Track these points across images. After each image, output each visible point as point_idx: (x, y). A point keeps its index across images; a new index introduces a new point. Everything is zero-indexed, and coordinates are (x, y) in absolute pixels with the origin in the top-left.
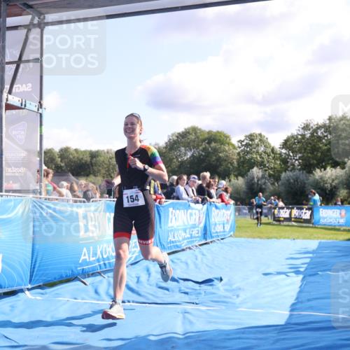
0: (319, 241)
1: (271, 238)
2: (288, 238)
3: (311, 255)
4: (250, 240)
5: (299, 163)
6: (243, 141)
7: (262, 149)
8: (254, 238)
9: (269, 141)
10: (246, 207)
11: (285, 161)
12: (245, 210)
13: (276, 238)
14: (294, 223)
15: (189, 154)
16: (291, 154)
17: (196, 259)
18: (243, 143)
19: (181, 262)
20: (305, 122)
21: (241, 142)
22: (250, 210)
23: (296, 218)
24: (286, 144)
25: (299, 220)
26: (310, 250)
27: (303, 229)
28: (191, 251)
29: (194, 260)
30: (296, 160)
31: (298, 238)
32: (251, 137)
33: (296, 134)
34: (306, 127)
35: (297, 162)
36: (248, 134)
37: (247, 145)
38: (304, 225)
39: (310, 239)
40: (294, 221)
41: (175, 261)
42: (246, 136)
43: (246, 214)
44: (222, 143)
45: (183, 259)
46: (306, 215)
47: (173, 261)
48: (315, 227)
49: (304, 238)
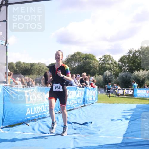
0: (137, 104)
1: (115, 103)
2: (123, 103)
3: (133, 111)
4: (105, 104)
5: (128, 68)
6: (101, 58)
7: (110, 62)
8: (107, 103)
9: (113, 58)
10: (103, 89)
11: (121, 68)
12: (103, 90)
13: (117, 103)
14: (125, 96)
15: (76, 65)
16: (124, 64)
17: (80, 113)
18: (102, 59)
19: (73, 115)
20: (130, 50)
21: (100, 58)
22: (105, 90)
23: (126, 94)
24: (121, 60)
25: (127, 95)
26: (133, 109)
27: (129, 99)
28: (78, 109)
29: (79, 114)
30: (126, 67)
31: (127, 103)
32: (105, 57)
33: (126, 55)
34: (130, 52)
35: (126, 68)
36: (104, 55)
37: (103, 60)
38: (130, 97)
39: (132, 103)
40: (125, 95)
41: (70, 114)
42: (103, 56)
43: (103, 92)
44: (92, 60)
45: (74, 114)
46: (131, 92)
47: (69, 115)
48: (135, 98)
49: (130, 103)
